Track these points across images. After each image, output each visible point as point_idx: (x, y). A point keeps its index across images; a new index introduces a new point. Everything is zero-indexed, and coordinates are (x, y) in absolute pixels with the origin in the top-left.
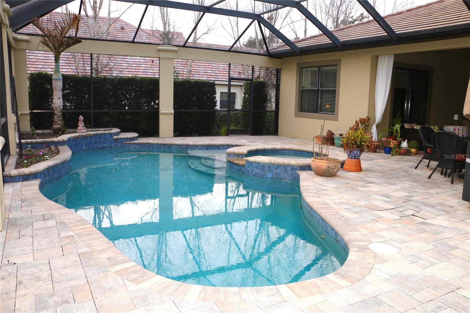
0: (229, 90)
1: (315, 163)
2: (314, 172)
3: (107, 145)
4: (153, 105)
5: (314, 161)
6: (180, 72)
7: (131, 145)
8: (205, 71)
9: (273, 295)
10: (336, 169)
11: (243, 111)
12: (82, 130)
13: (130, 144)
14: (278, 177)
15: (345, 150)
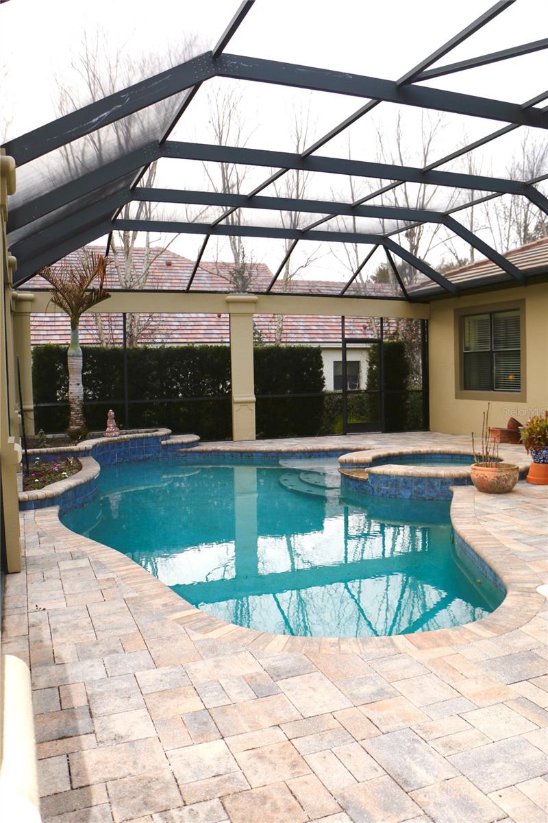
0: (344, 357)
1: (477, 472)
2: (477, 487)
3: (150, 455)
4: (222, 389)
5: (475, 469)
6: (264, 331)
7: (189, 454)
8: (307, 328)
9: (384, 647)
10: (511, 481)
11: (369, 393)
12: (113, 433)
13: (186, 452)
14: (420, 496)
15: (527, 450)
